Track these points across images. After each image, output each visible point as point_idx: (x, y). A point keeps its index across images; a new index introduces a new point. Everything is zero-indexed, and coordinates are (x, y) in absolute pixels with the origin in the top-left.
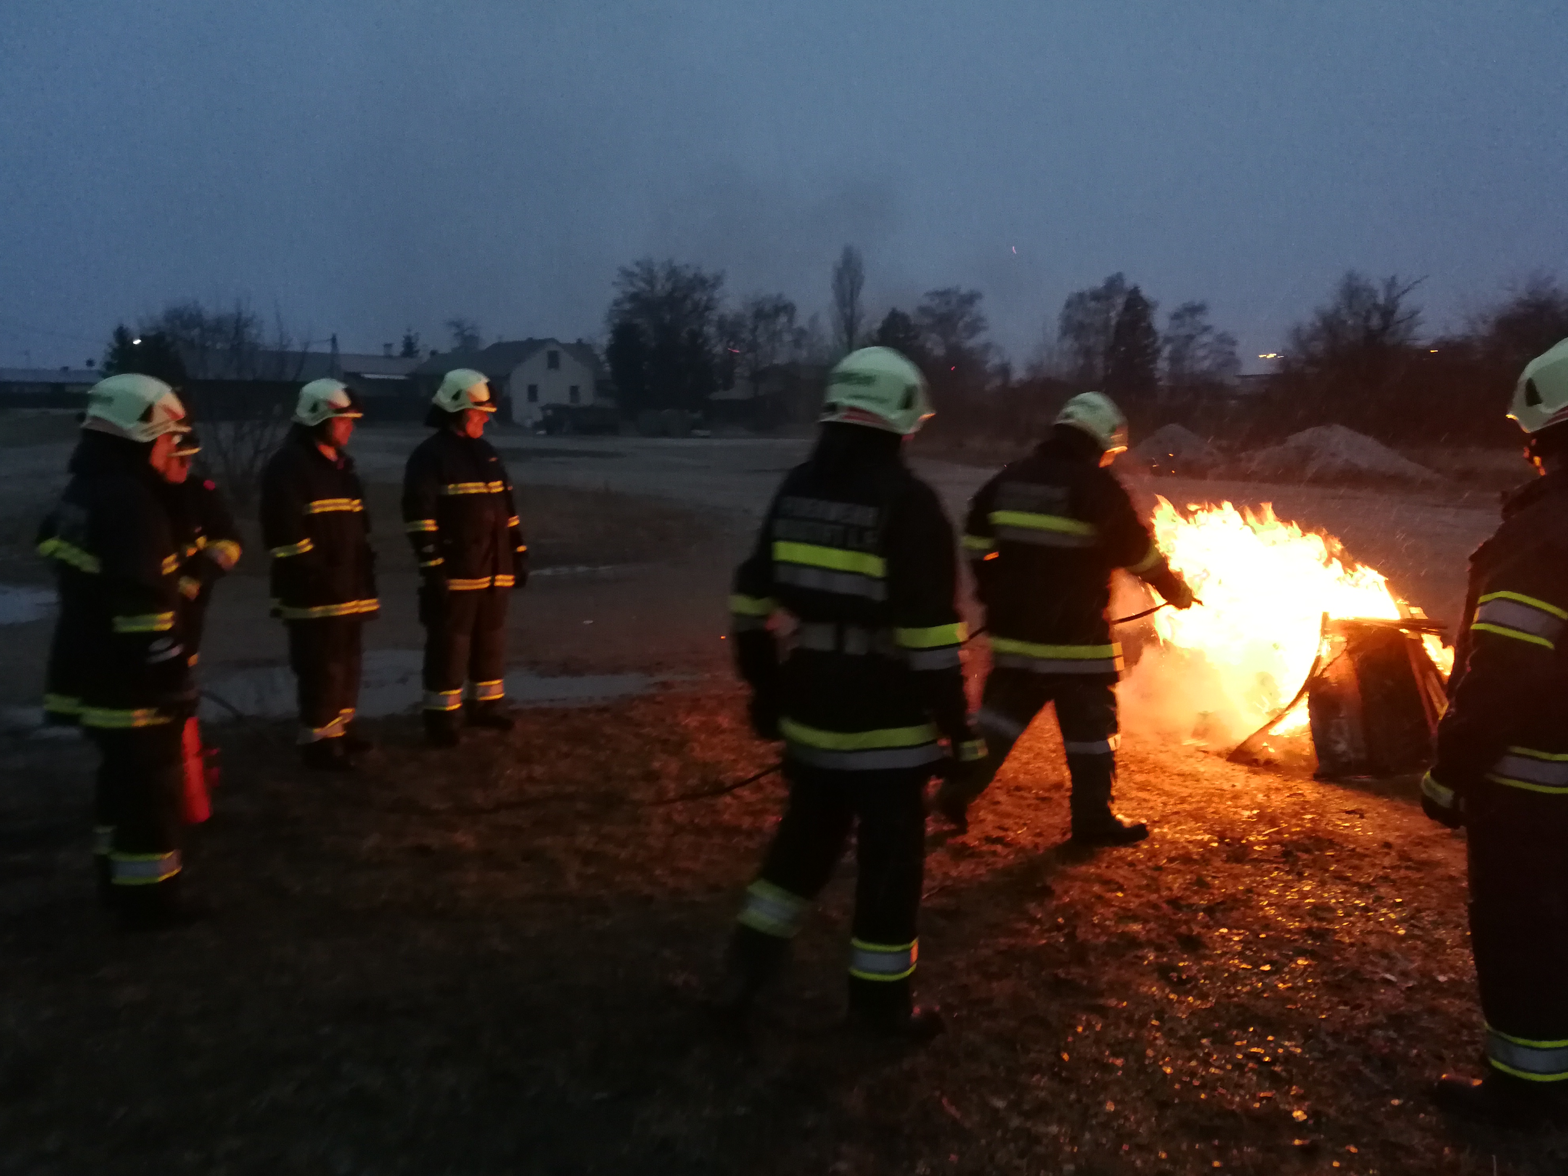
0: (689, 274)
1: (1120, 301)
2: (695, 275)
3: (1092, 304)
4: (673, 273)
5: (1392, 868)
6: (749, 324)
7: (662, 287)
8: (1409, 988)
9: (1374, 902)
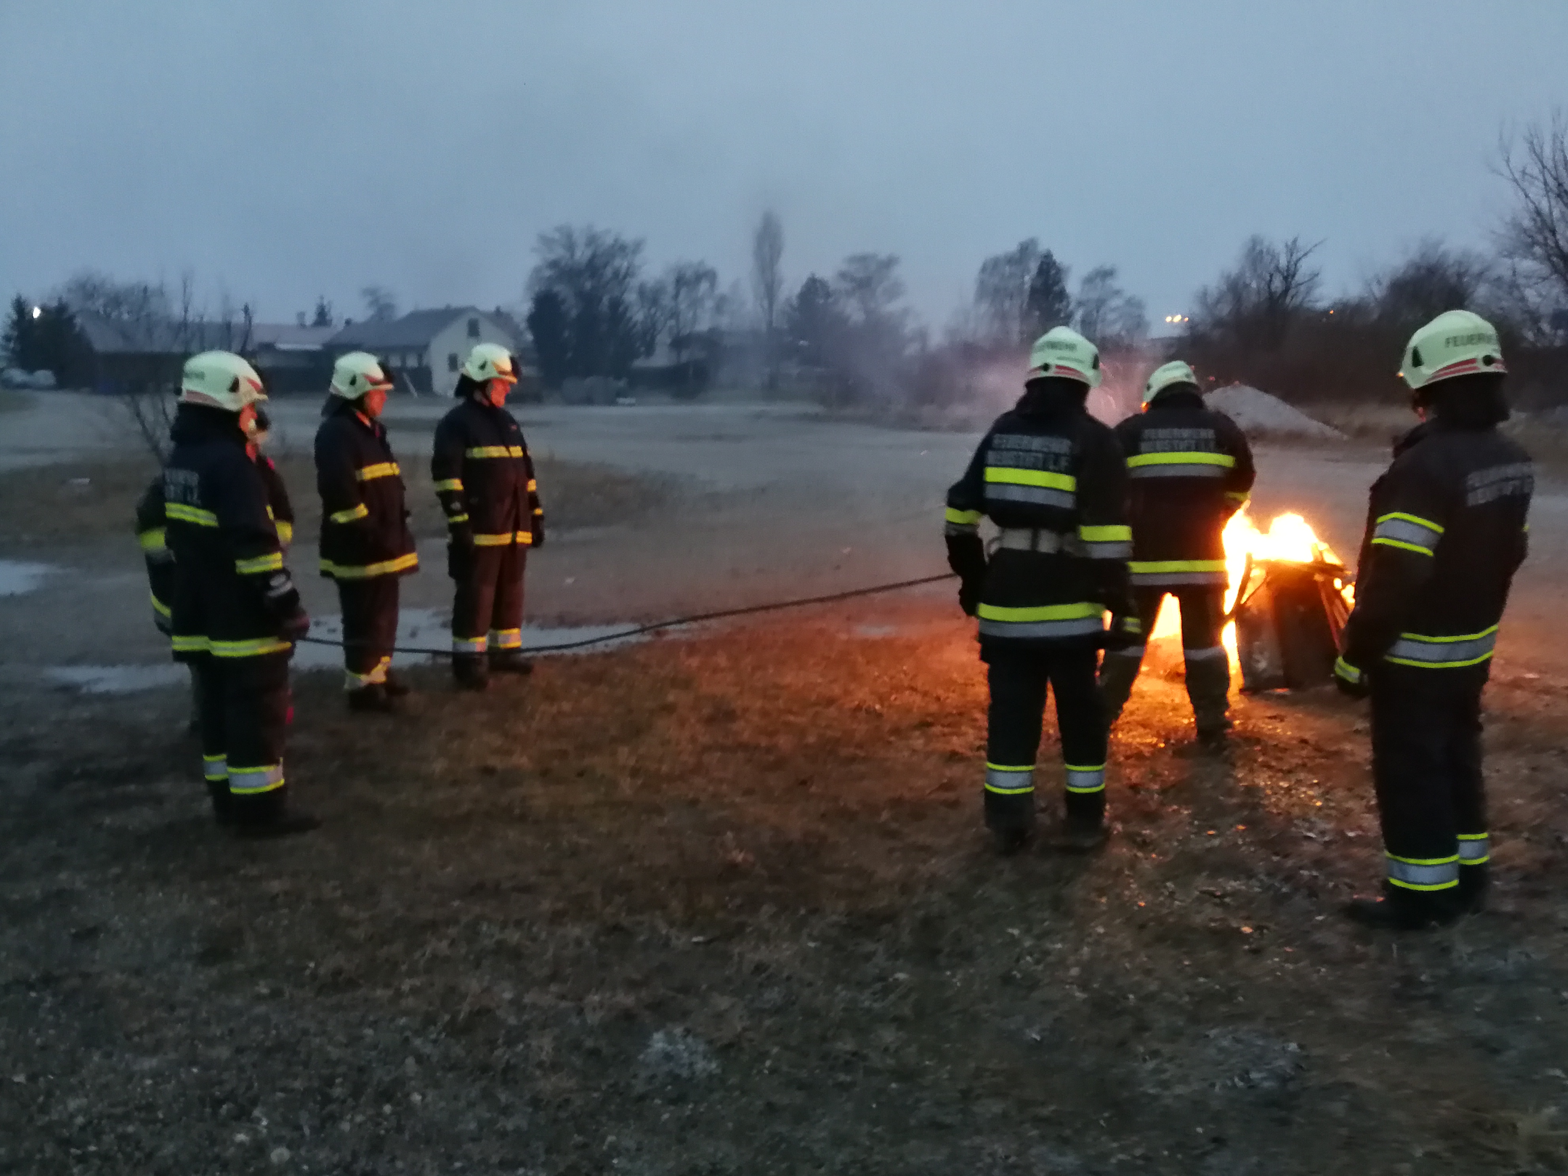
0: (609, 240)
1: (1034, 266)
2: (616, 241)
3: (1006, 269)
4: (592, 240)
5: (1308, 757)
6: (671, 289)
7: (582, 254)
8: (1326, 842)
9: (1295, 783)
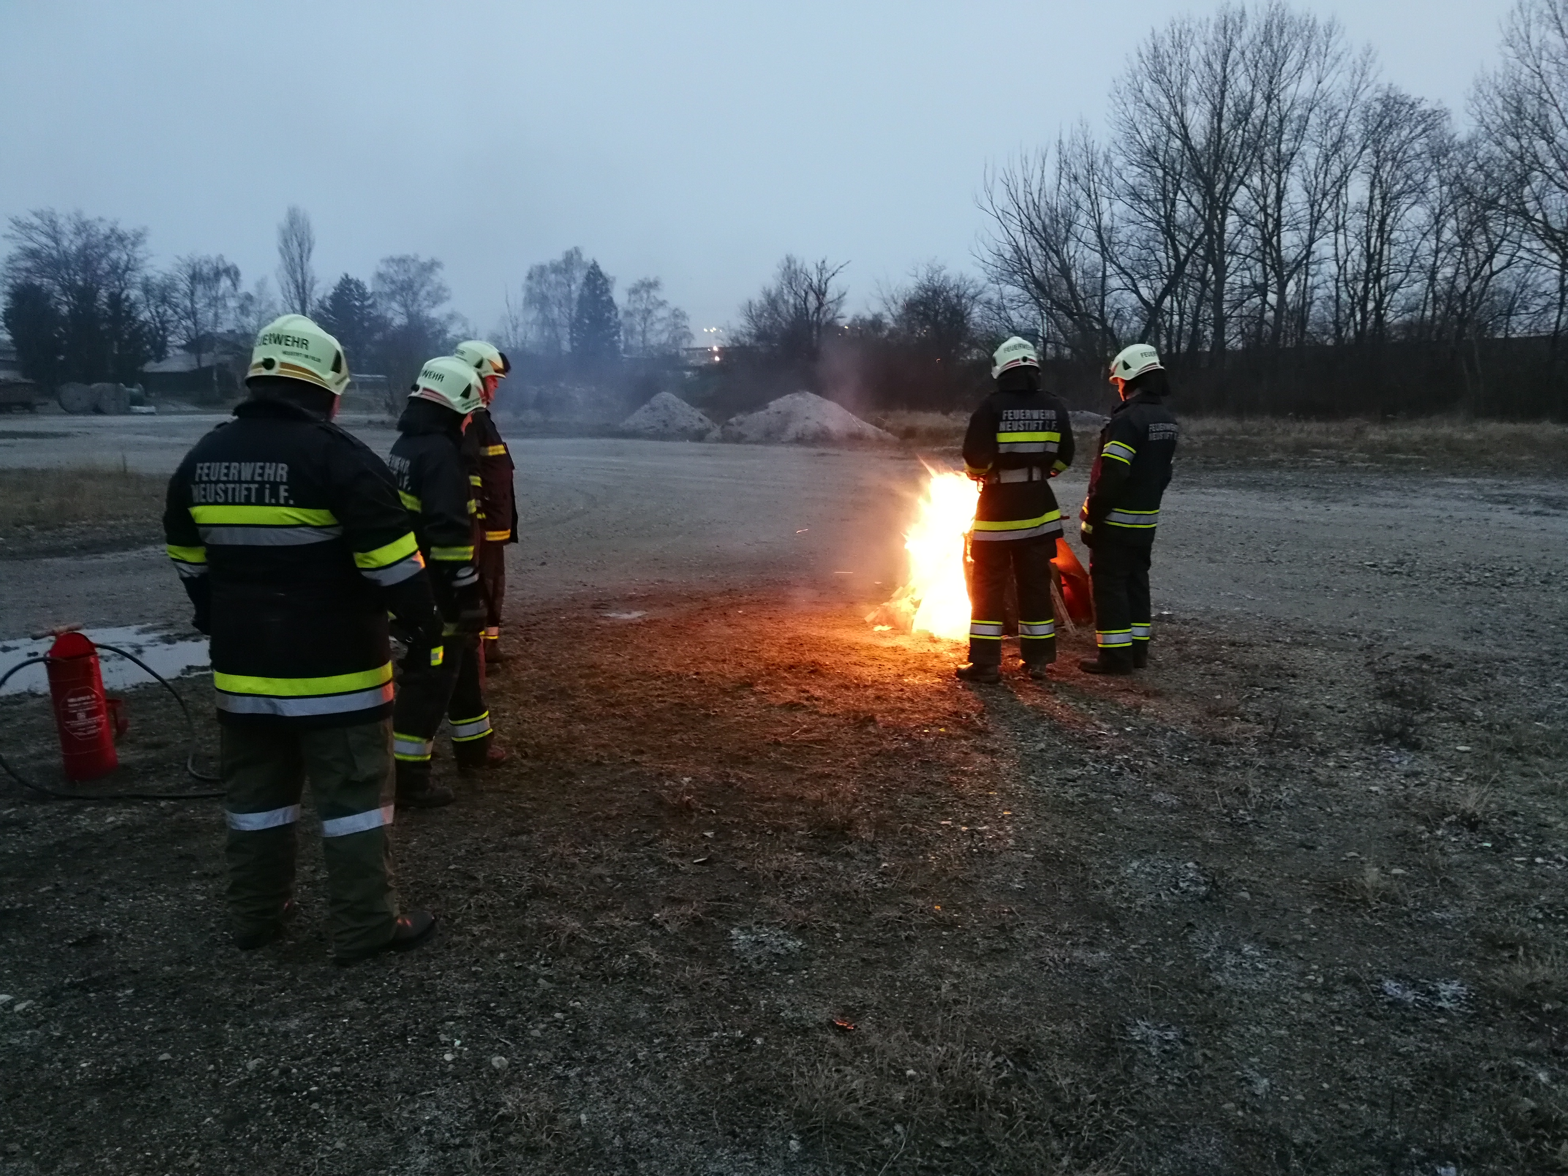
0: (104, 229)
1: (580, 276)
2: (113, 231)
3: (552, 277)
4: (82, 228)
6: (183, 286)
7: (71, 244)
